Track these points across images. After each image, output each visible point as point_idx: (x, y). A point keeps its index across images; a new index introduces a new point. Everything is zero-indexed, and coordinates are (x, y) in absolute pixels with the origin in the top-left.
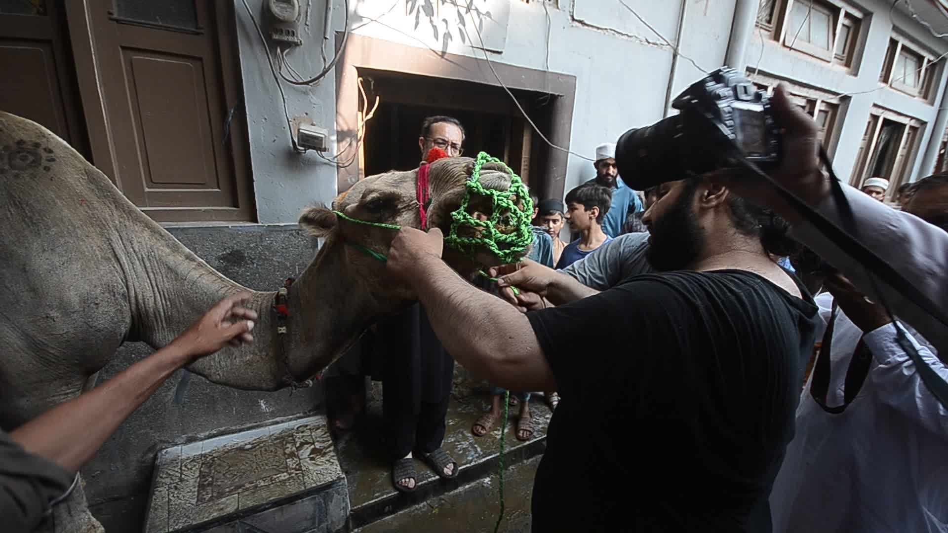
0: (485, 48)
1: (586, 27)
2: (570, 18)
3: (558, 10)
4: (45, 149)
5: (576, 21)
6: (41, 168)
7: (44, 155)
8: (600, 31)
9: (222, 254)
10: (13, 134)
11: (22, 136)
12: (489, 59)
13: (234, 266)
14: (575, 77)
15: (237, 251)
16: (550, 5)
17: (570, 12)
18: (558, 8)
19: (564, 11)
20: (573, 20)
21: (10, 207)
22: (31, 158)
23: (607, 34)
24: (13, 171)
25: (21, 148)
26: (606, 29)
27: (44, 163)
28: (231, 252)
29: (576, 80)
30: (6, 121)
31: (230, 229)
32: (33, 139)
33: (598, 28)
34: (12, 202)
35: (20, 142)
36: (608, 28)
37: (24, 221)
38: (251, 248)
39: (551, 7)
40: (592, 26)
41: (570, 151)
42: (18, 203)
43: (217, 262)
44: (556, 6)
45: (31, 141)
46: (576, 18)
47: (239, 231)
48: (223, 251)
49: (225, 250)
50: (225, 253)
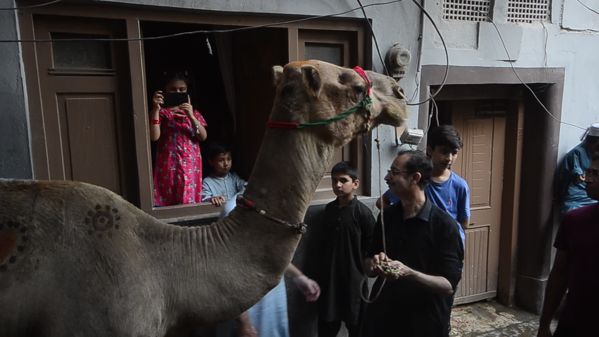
0: (511, 60)
1: (571, 32)
2: (559, 27)
3: (551, 24)
4: (113, 210)
5: (564, 29)
6: (114, 227)
7: (114, 215)
8: (580, 32)
10: (92, 201)
11: (96, 201)
12: (513, 67)
14: (564, 68)
16: (545, 21)
17: (560, 24)
18: (551, 23)
19: (556, 24)
20: (562, 28)
21: (97, 262)
22: (107, 220)
23: (586, 33)
24: (98, 232)
25: (100, 212)
26: (585, 30)
27: (115, 222)
29: (564, 70)
30: (85, 190)
32: (105, 203)
33: (579, 31)
34: (99, 258)
35: (98, 207)
36: (586, 29)
37: (107, 272)
39: (546, 22)
40: (575, 30)
41: (561, 121)
42: (103, 258)
44: (550, 22)
45: (104, 205)
46: (564, 27)
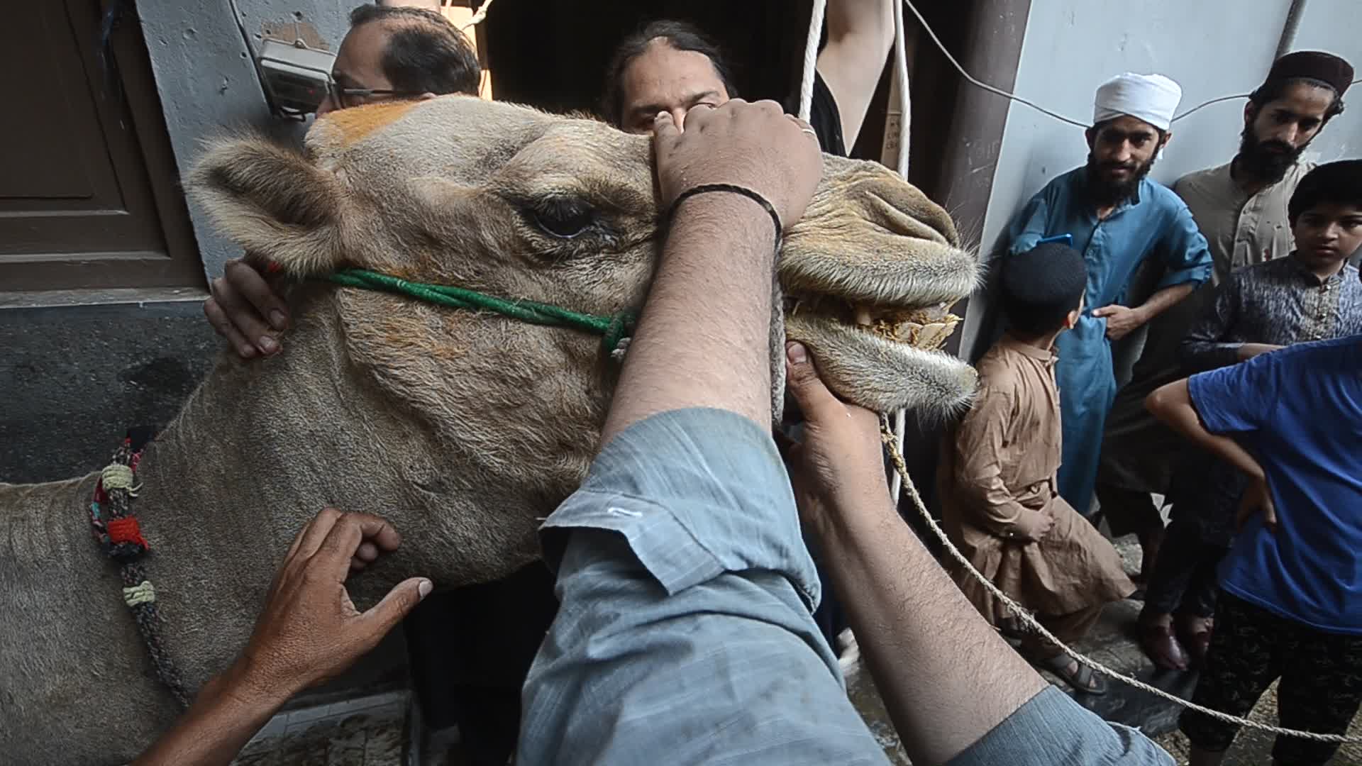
9: (133, 368)
13: (167, 393)
15: (166, 360)
28: (153, 362)
31: (143, 310)
38: (199, 353)
43: (122, 386)
47: (166, 313)
48: (133, 360)
49: (137, 357)
50: (138, 363)
